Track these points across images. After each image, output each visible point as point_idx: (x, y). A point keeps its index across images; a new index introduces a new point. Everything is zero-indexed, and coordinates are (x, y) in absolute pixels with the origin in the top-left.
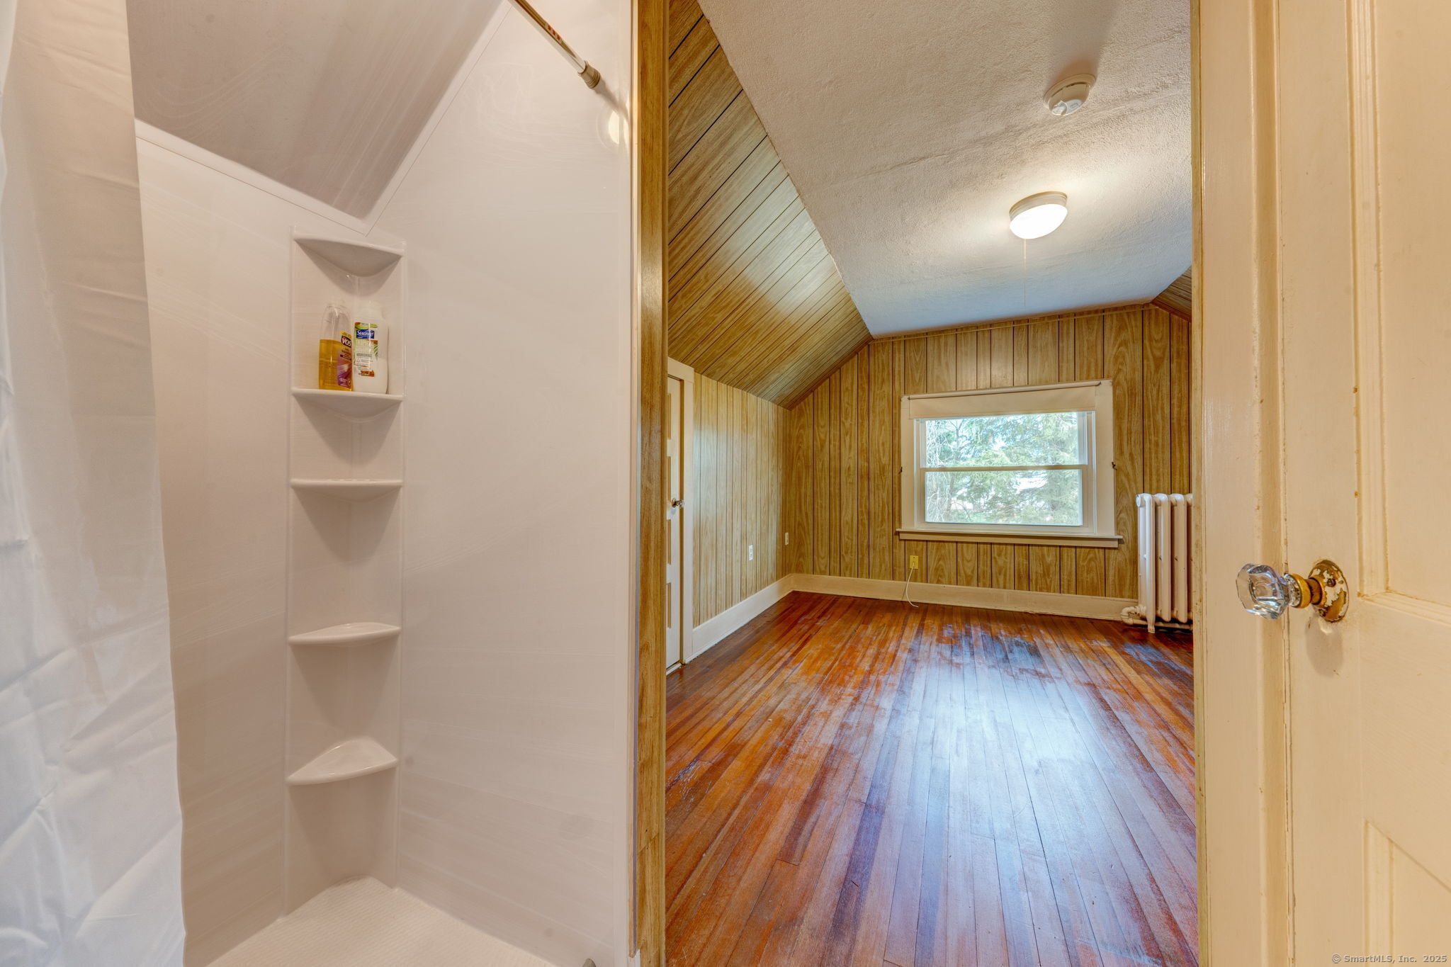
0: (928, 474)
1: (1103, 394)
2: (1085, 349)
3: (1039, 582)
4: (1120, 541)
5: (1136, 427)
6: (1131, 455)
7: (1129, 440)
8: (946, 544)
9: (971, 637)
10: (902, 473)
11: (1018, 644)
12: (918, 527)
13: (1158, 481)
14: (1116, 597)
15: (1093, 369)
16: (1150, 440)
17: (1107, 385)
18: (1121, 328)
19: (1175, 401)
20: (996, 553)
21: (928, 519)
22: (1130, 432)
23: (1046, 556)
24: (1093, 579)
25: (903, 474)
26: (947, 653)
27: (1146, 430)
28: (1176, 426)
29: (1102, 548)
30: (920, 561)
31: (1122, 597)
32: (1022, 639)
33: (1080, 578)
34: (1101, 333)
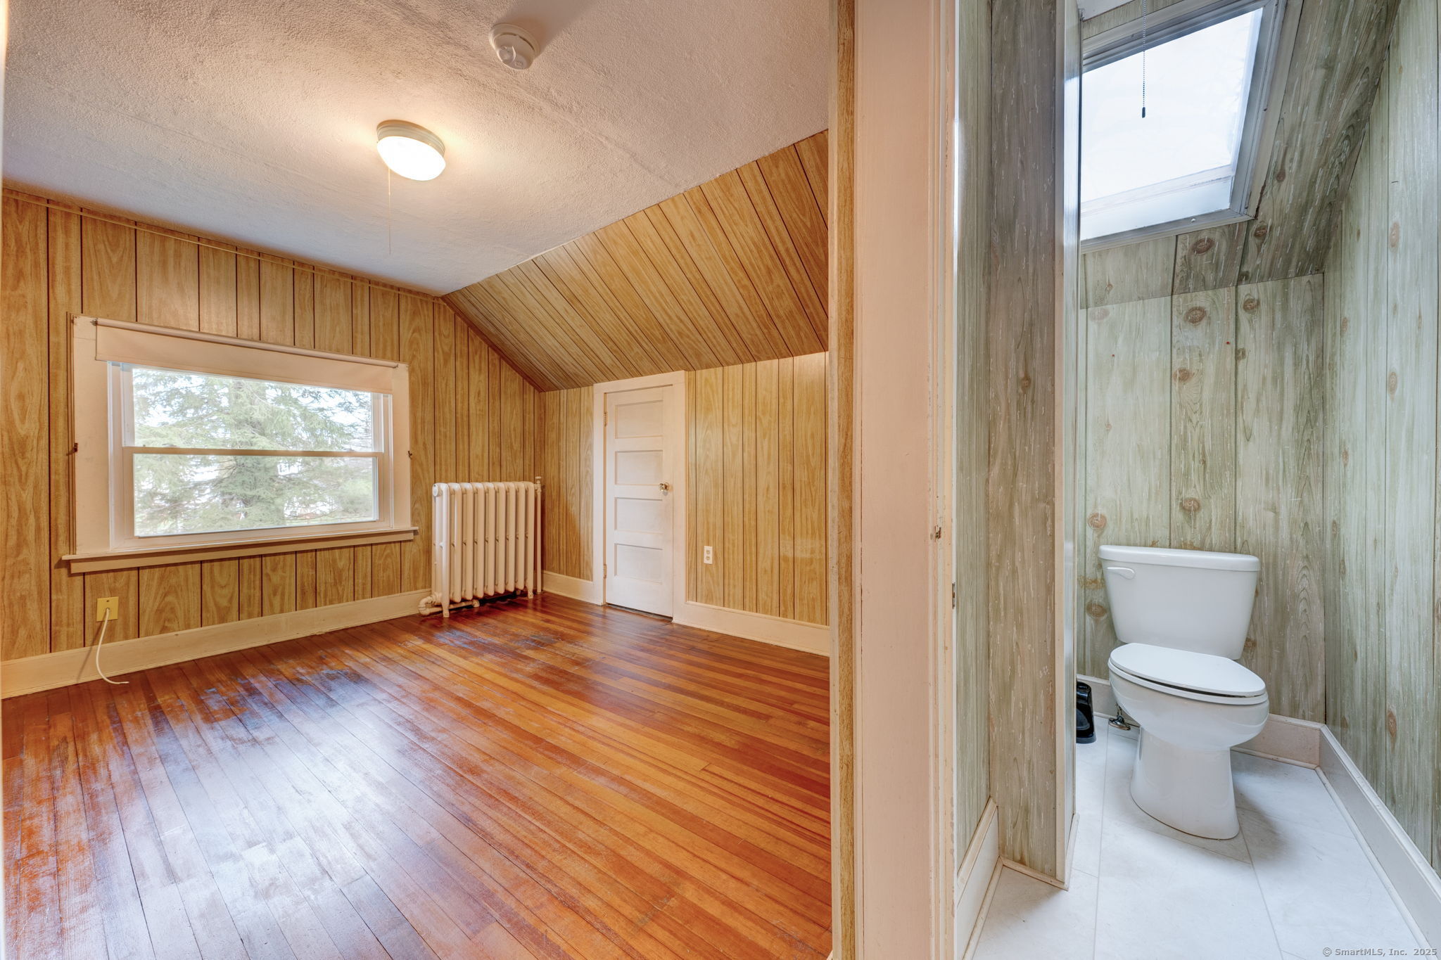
0: (137, 458)
1: (399, 377)
2: (381, 324)
3: (329, 593)
4: (415, 532)
5: (429, 417)
6: (424, 444)
7: (423, 428)
8: (181, 568)
9: (260, 694)
10: (77, 455)
11: (332, 678)
12: (117, 546)
13: (446, 471)
14: (411, 590)
15: (389, 348)
16: (440, 431)
17: (403, 368)
18: (415, 314)
19: (459, 397)
20: (269, 568)
21: (138, 532)
22: (423, 422)
23: (338, 560)
24: (389, 576)
25: (79, 457)
26: (239, 732)
27: (437, 422)
28: (459, 420)
29: (398, 542)
30: (123, 604)
31: (416, 589)
32: (332, 668)
33: (375, 578)
34: (396, 311)
